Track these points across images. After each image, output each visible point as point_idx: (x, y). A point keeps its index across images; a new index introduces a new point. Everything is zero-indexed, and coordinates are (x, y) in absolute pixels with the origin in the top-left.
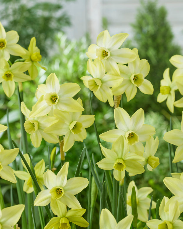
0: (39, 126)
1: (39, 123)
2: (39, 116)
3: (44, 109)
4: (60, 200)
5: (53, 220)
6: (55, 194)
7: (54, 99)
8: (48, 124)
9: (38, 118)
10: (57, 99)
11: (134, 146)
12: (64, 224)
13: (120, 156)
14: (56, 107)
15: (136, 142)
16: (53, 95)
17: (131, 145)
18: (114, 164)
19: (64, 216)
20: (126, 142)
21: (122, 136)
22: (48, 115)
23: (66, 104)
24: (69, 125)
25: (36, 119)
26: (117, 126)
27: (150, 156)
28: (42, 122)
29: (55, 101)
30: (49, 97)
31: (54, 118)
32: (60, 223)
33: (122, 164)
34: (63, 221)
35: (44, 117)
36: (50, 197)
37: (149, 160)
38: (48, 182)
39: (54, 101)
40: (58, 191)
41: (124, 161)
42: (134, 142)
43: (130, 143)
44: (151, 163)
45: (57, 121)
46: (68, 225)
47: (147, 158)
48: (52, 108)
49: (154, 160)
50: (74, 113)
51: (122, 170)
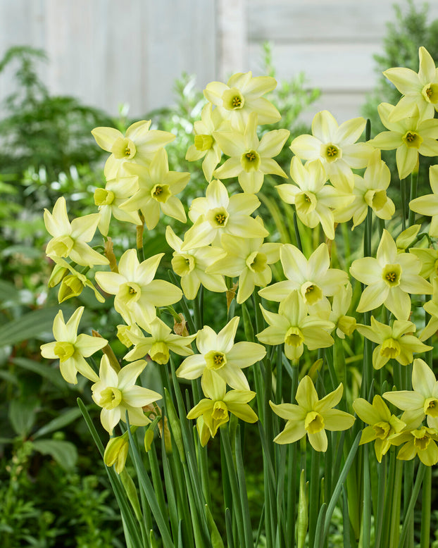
0: (196, 264)
1: (195, 259)
2: (196, 246)
3: (205, 236)
4: (217, 371)
5: (203, 403)
6: (213, 362)
7: (220, 219)
8: (211, 259)
9: (196, 250)
10: (225, 218)
11: (316, 305)
12: (220, 411)
13: (293, 323)
14: (225, 232)
15: (319, 300)
16: (218, 212)
17: (311, 305)
18: (285, 335)
19: (221, 400)
20: (303, 300)
21: (296, 292)
22: (210, 245)
23: (239, 226)
24: (246, 260)
25: (191, 252)
26: (287, 276)
27: (341, 317)
28: (201, 256)
29: (223, 222)
30: (213, 216)
31: (220, 250)
32: (214, 408)
33: (298, 336)
34: (219, 405)
35: (204, 248)
36: (204, 367)
37: (340, 323)
38: (203, 345)
39: (221, 222)
40: (218, 359)
41: (300, 329)
42: (316, 300)
43: (309, 302)
44: (344, 327)
45: (225, 255)
46: (226, 412)
47: (336, 320)
48: (218, 235)
49: (348, 321)
50: (251, 240)
51: (298, 345)
